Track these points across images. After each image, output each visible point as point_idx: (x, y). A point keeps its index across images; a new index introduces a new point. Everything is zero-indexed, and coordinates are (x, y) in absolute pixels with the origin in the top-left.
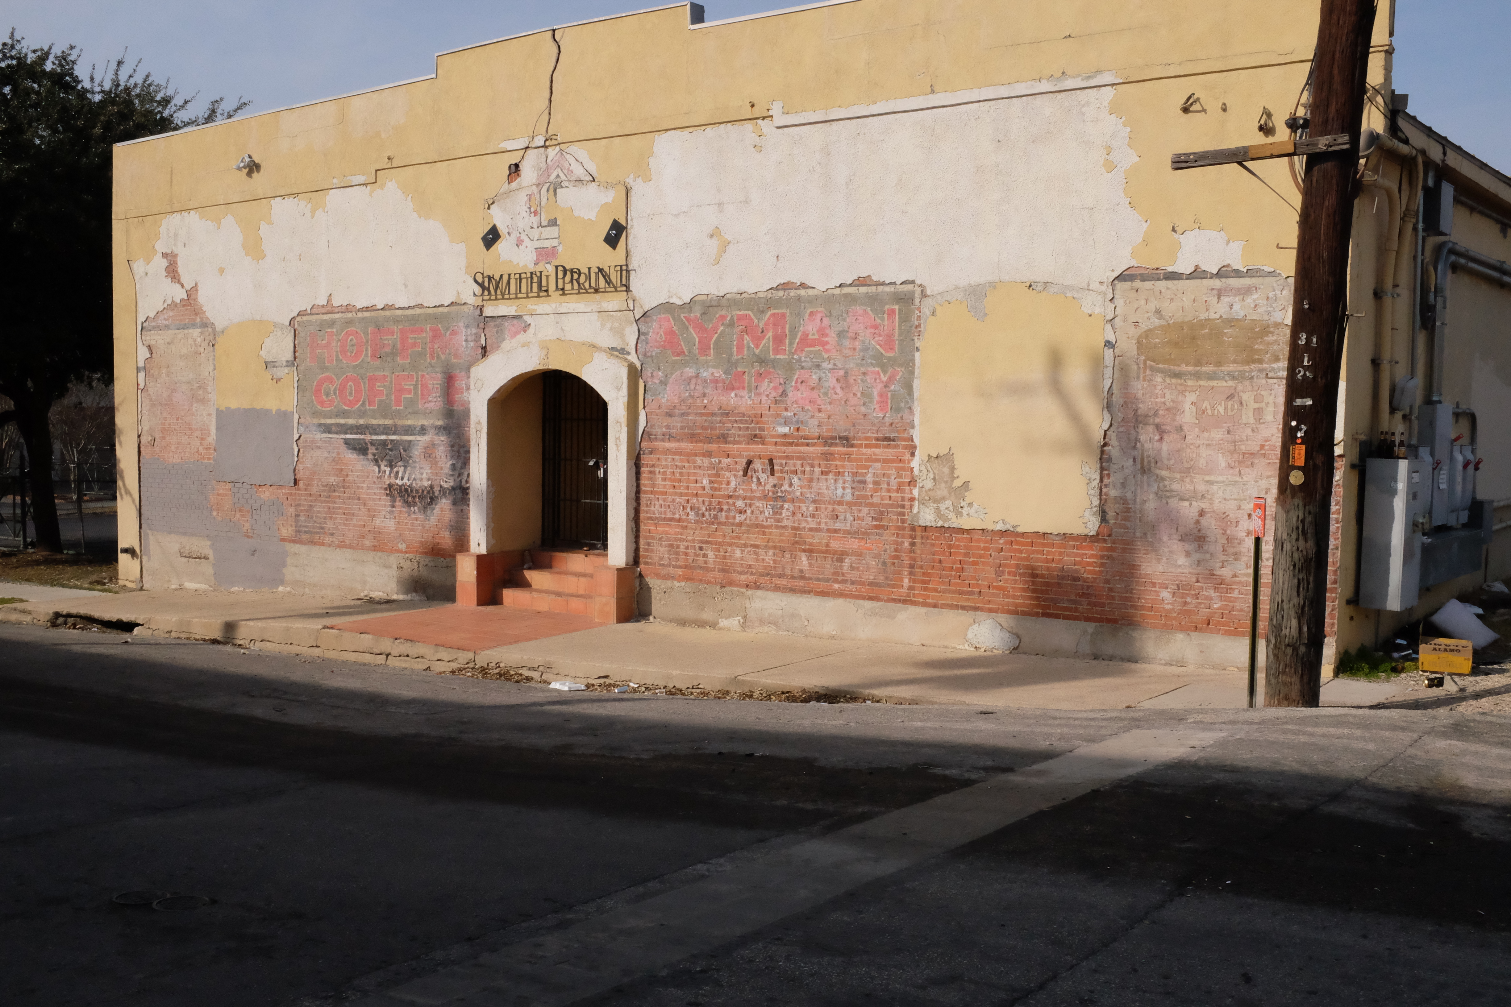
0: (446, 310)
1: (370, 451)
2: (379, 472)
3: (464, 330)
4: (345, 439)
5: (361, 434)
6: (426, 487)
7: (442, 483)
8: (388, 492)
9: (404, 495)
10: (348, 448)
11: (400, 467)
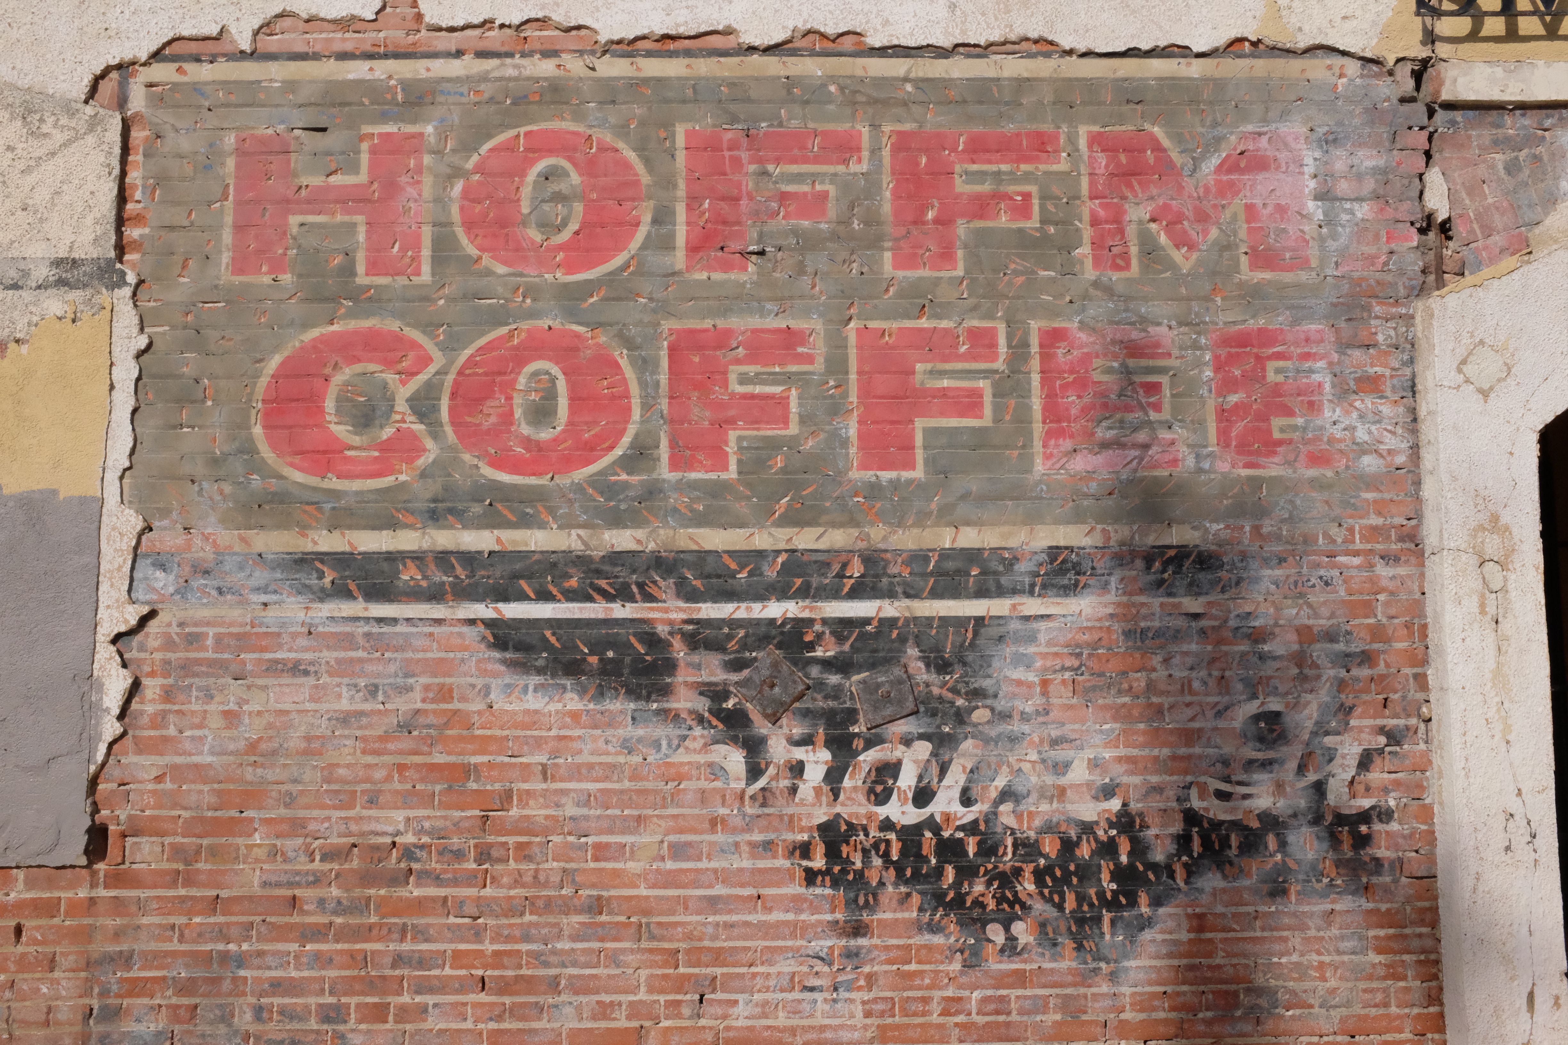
0: (1195, 69)
1: (682, 677)
2: (754, 772)
3: (1310, 158)
4: (489, 624)
5: (623, 594)
6: (1087, 828)
7: (1196, 803)
8: (818, 862)
9: (939, 872)
10: (522, 667)
11: (907, 742)
